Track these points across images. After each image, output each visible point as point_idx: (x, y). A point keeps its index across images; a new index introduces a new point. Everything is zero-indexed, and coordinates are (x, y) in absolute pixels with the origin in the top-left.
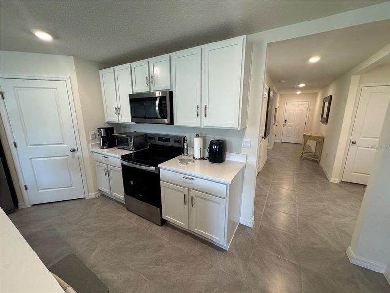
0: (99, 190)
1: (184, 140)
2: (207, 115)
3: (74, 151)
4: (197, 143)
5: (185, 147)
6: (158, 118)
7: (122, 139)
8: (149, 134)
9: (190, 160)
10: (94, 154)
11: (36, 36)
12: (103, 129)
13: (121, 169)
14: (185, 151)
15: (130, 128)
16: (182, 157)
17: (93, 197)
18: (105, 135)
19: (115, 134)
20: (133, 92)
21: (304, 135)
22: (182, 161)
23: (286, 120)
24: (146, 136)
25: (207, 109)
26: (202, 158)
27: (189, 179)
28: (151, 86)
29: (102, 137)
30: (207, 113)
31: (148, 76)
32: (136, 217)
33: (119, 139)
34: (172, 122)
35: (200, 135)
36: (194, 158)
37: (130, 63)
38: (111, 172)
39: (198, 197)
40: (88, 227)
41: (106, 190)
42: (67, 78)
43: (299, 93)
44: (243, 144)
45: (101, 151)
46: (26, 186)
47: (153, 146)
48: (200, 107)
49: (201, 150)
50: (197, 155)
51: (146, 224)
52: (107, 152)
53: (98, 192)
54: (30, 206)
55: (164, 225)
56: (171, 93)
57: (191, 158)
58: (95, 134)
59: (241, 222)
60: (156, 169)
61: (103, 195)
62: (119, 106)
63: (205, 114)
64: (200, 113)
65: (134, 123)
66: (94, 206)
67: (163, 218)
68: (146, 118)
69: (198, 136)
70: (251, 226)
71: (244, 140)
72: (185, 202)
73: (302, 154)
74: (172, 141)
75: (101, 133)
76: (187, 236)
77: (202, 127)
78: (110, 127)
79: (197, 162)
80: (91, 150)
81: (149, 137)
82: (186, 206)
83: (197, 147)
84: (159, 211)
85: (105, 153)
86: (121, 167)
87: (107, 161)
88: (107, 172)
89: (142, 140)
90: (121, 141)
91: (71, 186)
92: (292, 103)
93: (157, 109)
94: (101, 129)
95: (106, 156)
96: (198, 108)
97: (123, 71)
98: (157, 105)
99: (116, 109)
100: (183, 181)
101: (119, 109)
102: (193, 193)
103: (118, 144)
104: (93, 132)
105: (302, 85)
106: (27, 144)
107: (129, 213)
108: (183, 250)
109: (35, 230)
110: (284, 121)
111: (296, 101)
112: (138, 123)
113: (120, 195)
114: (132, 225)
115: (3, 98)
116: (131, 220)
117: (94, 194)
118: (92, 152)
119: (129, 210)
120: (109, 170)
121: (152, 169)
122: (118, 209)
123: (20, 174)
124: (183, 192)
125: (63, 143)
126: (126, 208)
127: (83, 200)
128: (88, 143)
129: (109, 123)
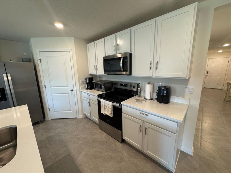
0: (84, 114)
1: (138, 86)
2: (158, 69)
3: (72, 90)
4: (148, 88)
5: (139, 91)
6: (121, 71)
7: (98, 84)
8: (113, 81)
9: (143, 100)
10: (82, 93)
11: (55, 26)
12: (88, 78)
13: (97, 103)
14: (139, 94)
15: (102, 78)
16: (136, 97)
17: (81, 118)
18: (89, 82)
19: (94, 81)
20: (105, 55)
21: (228, 83)
22: (137, 100)
23: (208, 72)
24: (112, 83)
25: (158, 64)
26: (152, 99)
27: (143, 114)
28: (117, 51)
29: (87, 83)
30: (158, 67)
31: (115, 44)
32: (105, 133)
33: (96, 84)
34: (130, 74)
35: (150, 83)
36: (145, 98)
37: (104, 38)
38: (91, 104)
39: (150, 128)
40: (78, 136)
41: (88, 115)
42: (70, 50)
43: (220, 51)
44: (187, 90)
45: (86, 91)
46: (49, 109)
47: (116, 89)
48: (152, 63)
49: (151, 93)
50: (148, 96)
51: (112, 140)
52: (89, 92)
54: (50, 119)
55: (123, 143)
56: (131, 54)
57: (143, 98)
58: (83, 81)
59: (182, 149)
60: (120, 105)
61: (86, 117)
62: (97, 65)
63: (157, 68)
64: (152, 67)
65: (106, 75)
66: (82, 123)
67: (123, 138)
68: (111, 71)
69: (149, 83)
70: (191, 154)
71: (188, 87)
72: (140, 130)
73: (225, 97)
74: (129, 86)
75: (87, 80)
76: (140, 155)
77: (154, 77)
78: (91, 77)
79: (148, 101)
80: (81, 90)
81: (114, 83)
82: (141, 133)
83: (148, 91)
84: (121, 133)
85: (88, 93)
86: (97, 102)
87: (89, 97)
88: (89, 104)
89: (109, 85)
90: (97, 86)
91: (70, 111)
92: (215, 59)
93: (121, 65)
94: (86, 78)
95: (89, 95)
96: (151, 63)
97: (100, 43)
98: (121, 62)
99: (95, 66)
100: (139, 115)
101: (97, 66)
102: (147, 125)
103: (96, 87)
105: (226, 45)
106: (50, 86)
107: (101, 131)
108: (138, 165)
109: (52, 135)
110: (206, 72)
111: (217, 57)
112: (107, 74)
113: (96, 119)
114: (103, 139)
115: (41, 62)
116: (102, 136)
117: (81, 116)
118: (81, 91)
119: (101, 129)
120: (90, 103)
121: (117, 105)
122: (95, 127)
123: (47, 103)
124: (139, 123)
125: (67, 86)
126: (99, 127)
127: (76, 119)
128: (79, 86)
129: (91, 75)
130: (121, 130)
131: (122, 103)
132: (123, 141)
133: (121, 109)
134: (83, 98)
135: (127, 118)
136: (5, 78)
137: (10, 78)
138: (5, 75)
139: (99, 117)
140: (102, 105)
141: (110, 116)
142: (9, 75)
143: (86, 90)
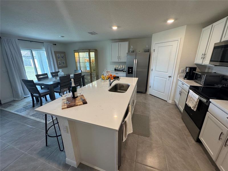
3: (170, 77)
12: (189, 67)
13: (187, 94)
17: (171, 103)
18: (189, 72)
19: (196, 72)
20: (220, 41)
29: (186, 72)
32: (184, 125)
33: (197, 75)
38: (182, 94)
41: (177, 103)
42: (179, 39)
46: (150, 86)
53: (174, 102)
54: (149, 94)
60: (207, 102)
67: (199, 138)
72: (220, 138)
75: (187, 70)
78: (195, 67)
82: (220, 142)
85: (184, 82)
86: (188, 92)
87: (183, 86)
88: (180, 93)
91: (163, 93)
94: (187, 67)
95: (183, 84)
99: (203, 54)
101: (205, 54)
103: (195, 79)
104: (183, 69)
106: (155, 70)
107: (182, 120)
112: (215, 65)
113: (182, 108)
114: (178, 126)
115: (154, 52)
116: (180, 124)
117: (171, 101)
118: (178, 80)
119: (182, 119)
120: (182, 92)
121: (205, 100)
122: (178, 115)
123: (150, 81)
124: (222, 130)
125: (167, 72)
126: (182, 117)
127: (166, 102)
128: (178, 75)
129: (196, 64)
130: (200, 128)
131: (211, 100)
132: (199, 141)
133: (208, 106)
134: (178, 86)
135: (210, 119)
136: (135, 62)
137: (136, 62)
138: (135, 60)
139: (184, 108)
140: (190, 96)
141: (192, 109)
142: (136, 60)
143: (184, 79)
